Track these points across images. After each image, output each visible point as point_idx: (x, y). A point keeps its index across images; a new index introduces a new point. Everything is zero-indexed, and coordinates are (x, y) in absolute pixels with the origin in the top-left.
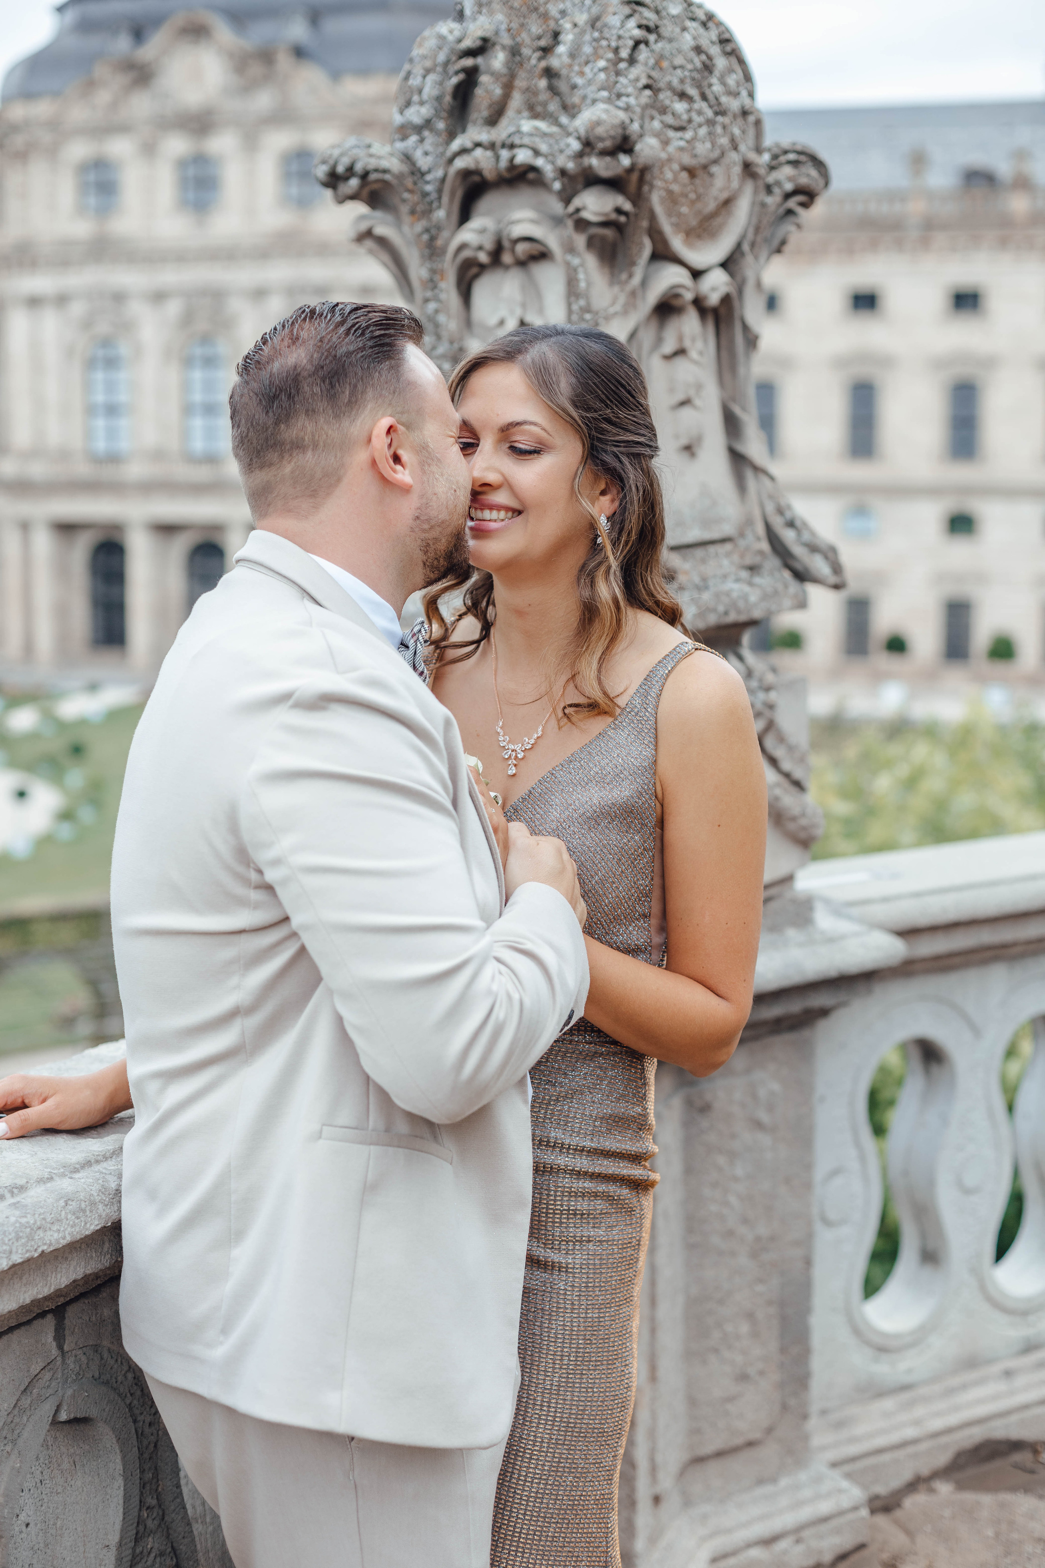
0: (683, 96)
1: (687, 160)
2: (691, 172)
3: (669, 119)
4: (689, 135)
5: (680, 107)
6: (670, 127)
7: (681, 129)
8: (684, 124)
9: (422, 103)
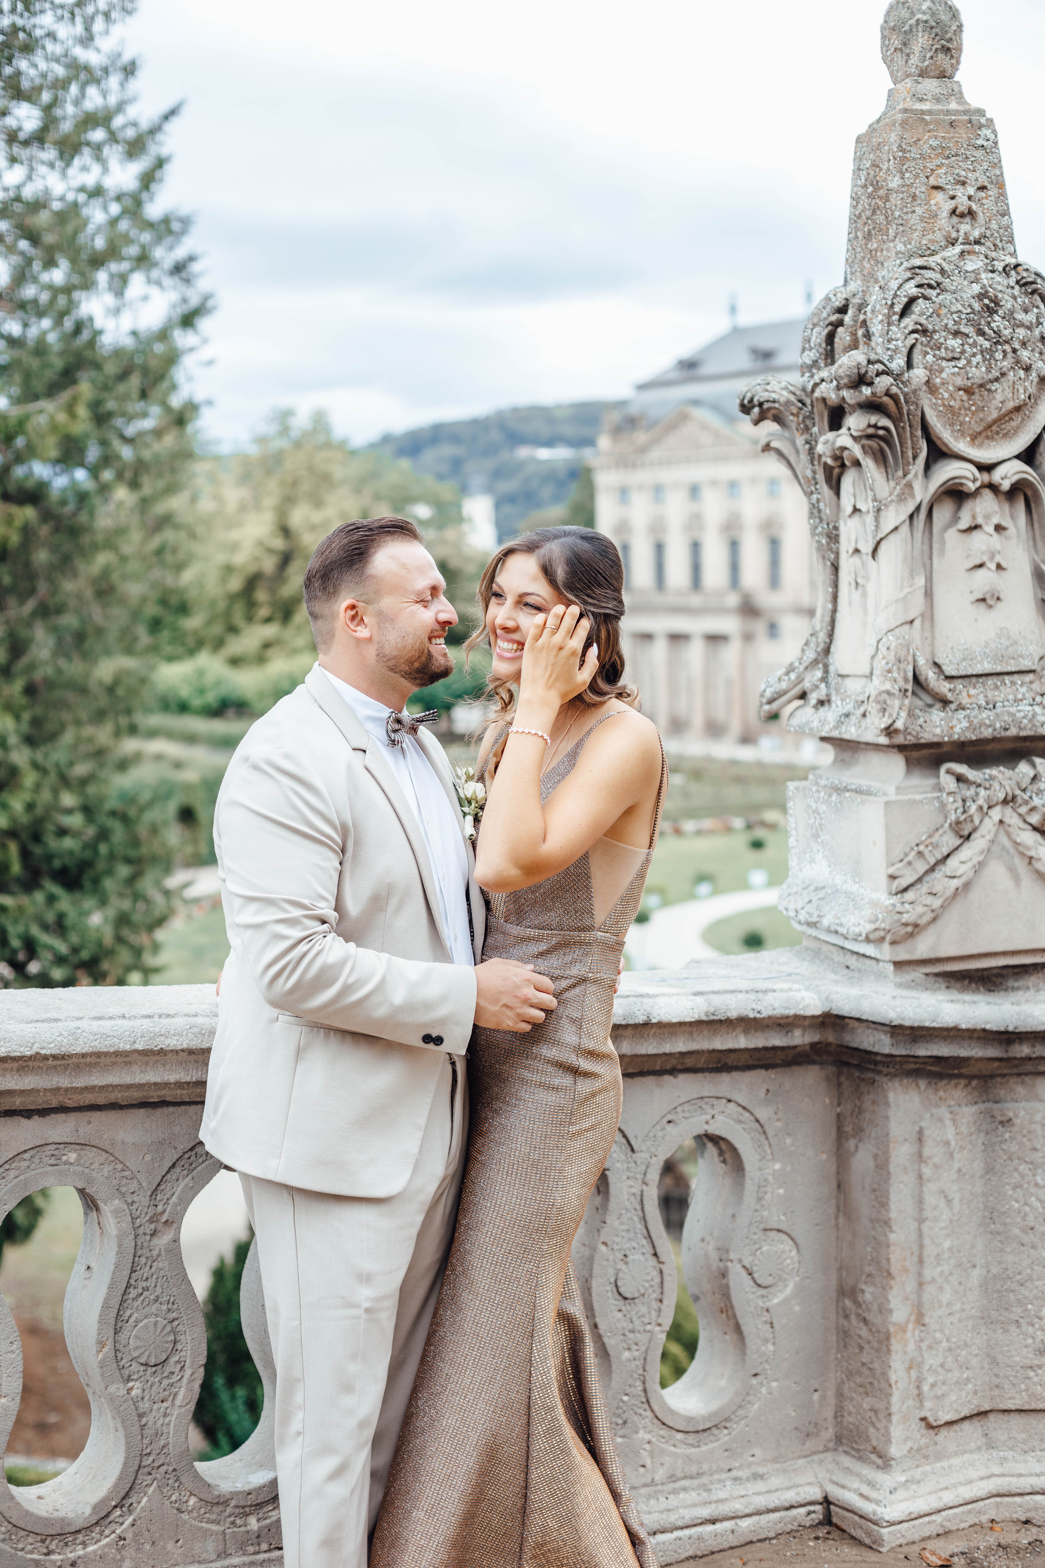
0: (956, 334)
1: (959, 381)
2: (968, 391)
3: (943, 353)
4: (963, 362)
5: (954, 343)
6: (943, 359)
7: (953, 359)
8: (957, 355)
9: (811, 349)
